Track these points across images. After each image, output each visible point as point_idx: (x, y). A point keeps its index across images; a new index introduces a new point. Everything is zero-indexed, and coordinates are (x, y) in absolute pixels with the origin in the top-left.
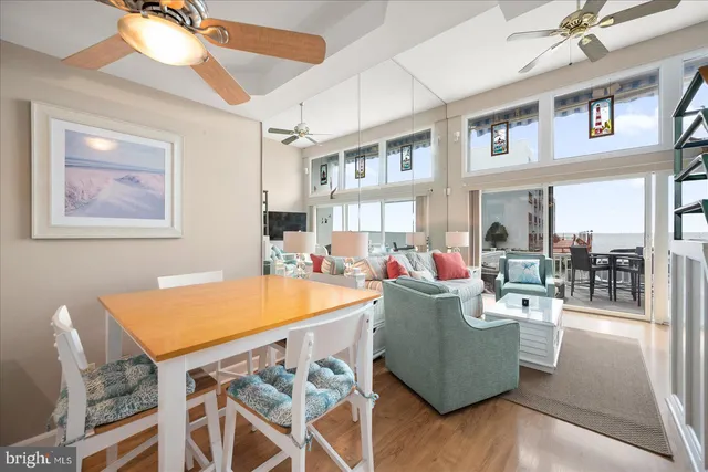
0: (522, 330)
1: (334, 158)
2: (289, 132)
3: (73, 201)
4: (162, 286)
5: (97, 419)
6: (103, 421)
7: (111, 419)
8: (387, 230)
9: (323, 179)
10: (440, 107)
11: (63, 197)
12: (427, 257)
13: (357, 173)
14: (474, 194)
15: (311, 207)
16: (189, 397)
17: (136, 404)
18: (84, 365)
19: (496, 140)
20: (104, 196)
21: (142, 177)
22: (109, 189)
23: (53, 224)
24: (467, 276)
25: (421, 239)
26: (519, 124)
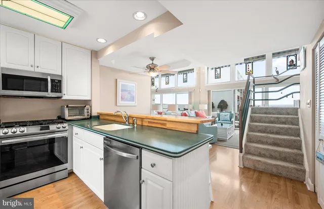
9: (153, 84)
11: (121, 98)
13: (166, 83)
14: (209, 92)
22: (127, 96)
23: (119, 103)
25: (191, 107)
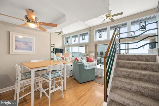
0: (96, 70)
1: (69, 37)
2: (59, 32)
3: (17, 48)
4: (32, 62)
5: (22, 79)
6: (23, 79)
7: (24, 79)
8: (80, 52)
9: (67, 42)
10: (89, 28)
11: (15, 47)
12: (85, 58)
13: (74, 40)
14: (96, 45)
15: (65, 47)
16: (35, 77)
17: (28, 77)
18: (21, 71)
19: (100, 35)
20: (22, 47)
21: (29, 43)
23: (13, 51)
24: (93, 61)
25: (86, 54)
26: (106, 31)
